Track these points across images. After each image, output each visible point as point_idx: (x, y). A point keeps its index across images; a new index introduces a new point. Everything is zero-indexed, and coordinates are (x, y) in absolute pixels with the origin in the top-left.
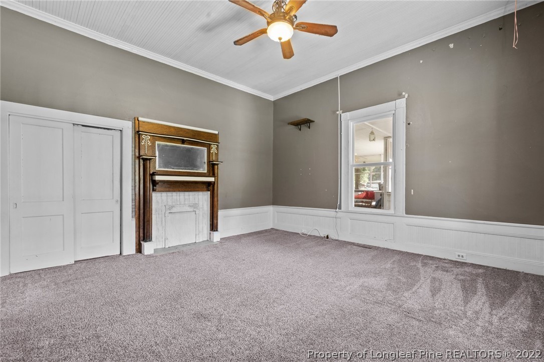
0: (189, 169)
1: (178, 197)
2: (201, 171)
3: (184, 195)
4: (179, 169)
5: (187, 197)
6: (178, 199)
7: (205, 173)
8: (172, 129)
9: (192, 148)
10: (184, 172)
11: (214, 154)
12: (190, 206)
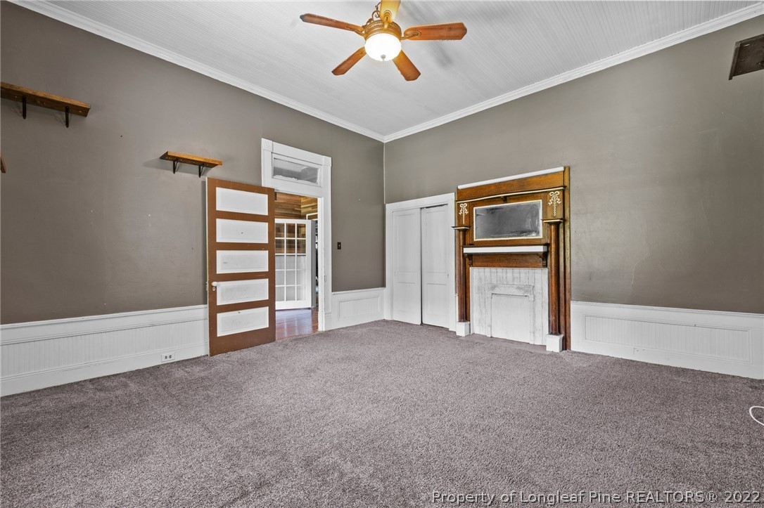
0: (515, 236)
1: (504, 274)
2: (533, 236)
3: (513, 272)
4: (501, 237)
5: (516, 275)
6: (504, 277)
7: (540, 239)
8: (493, 188)
9: (518, 206)
10: (507, 240)
11: (555, 206)
12: (518, 288)
